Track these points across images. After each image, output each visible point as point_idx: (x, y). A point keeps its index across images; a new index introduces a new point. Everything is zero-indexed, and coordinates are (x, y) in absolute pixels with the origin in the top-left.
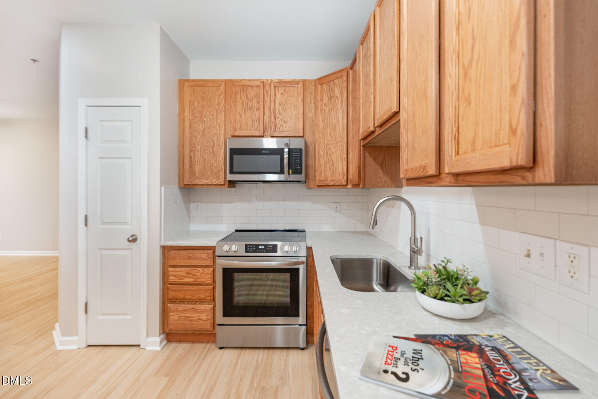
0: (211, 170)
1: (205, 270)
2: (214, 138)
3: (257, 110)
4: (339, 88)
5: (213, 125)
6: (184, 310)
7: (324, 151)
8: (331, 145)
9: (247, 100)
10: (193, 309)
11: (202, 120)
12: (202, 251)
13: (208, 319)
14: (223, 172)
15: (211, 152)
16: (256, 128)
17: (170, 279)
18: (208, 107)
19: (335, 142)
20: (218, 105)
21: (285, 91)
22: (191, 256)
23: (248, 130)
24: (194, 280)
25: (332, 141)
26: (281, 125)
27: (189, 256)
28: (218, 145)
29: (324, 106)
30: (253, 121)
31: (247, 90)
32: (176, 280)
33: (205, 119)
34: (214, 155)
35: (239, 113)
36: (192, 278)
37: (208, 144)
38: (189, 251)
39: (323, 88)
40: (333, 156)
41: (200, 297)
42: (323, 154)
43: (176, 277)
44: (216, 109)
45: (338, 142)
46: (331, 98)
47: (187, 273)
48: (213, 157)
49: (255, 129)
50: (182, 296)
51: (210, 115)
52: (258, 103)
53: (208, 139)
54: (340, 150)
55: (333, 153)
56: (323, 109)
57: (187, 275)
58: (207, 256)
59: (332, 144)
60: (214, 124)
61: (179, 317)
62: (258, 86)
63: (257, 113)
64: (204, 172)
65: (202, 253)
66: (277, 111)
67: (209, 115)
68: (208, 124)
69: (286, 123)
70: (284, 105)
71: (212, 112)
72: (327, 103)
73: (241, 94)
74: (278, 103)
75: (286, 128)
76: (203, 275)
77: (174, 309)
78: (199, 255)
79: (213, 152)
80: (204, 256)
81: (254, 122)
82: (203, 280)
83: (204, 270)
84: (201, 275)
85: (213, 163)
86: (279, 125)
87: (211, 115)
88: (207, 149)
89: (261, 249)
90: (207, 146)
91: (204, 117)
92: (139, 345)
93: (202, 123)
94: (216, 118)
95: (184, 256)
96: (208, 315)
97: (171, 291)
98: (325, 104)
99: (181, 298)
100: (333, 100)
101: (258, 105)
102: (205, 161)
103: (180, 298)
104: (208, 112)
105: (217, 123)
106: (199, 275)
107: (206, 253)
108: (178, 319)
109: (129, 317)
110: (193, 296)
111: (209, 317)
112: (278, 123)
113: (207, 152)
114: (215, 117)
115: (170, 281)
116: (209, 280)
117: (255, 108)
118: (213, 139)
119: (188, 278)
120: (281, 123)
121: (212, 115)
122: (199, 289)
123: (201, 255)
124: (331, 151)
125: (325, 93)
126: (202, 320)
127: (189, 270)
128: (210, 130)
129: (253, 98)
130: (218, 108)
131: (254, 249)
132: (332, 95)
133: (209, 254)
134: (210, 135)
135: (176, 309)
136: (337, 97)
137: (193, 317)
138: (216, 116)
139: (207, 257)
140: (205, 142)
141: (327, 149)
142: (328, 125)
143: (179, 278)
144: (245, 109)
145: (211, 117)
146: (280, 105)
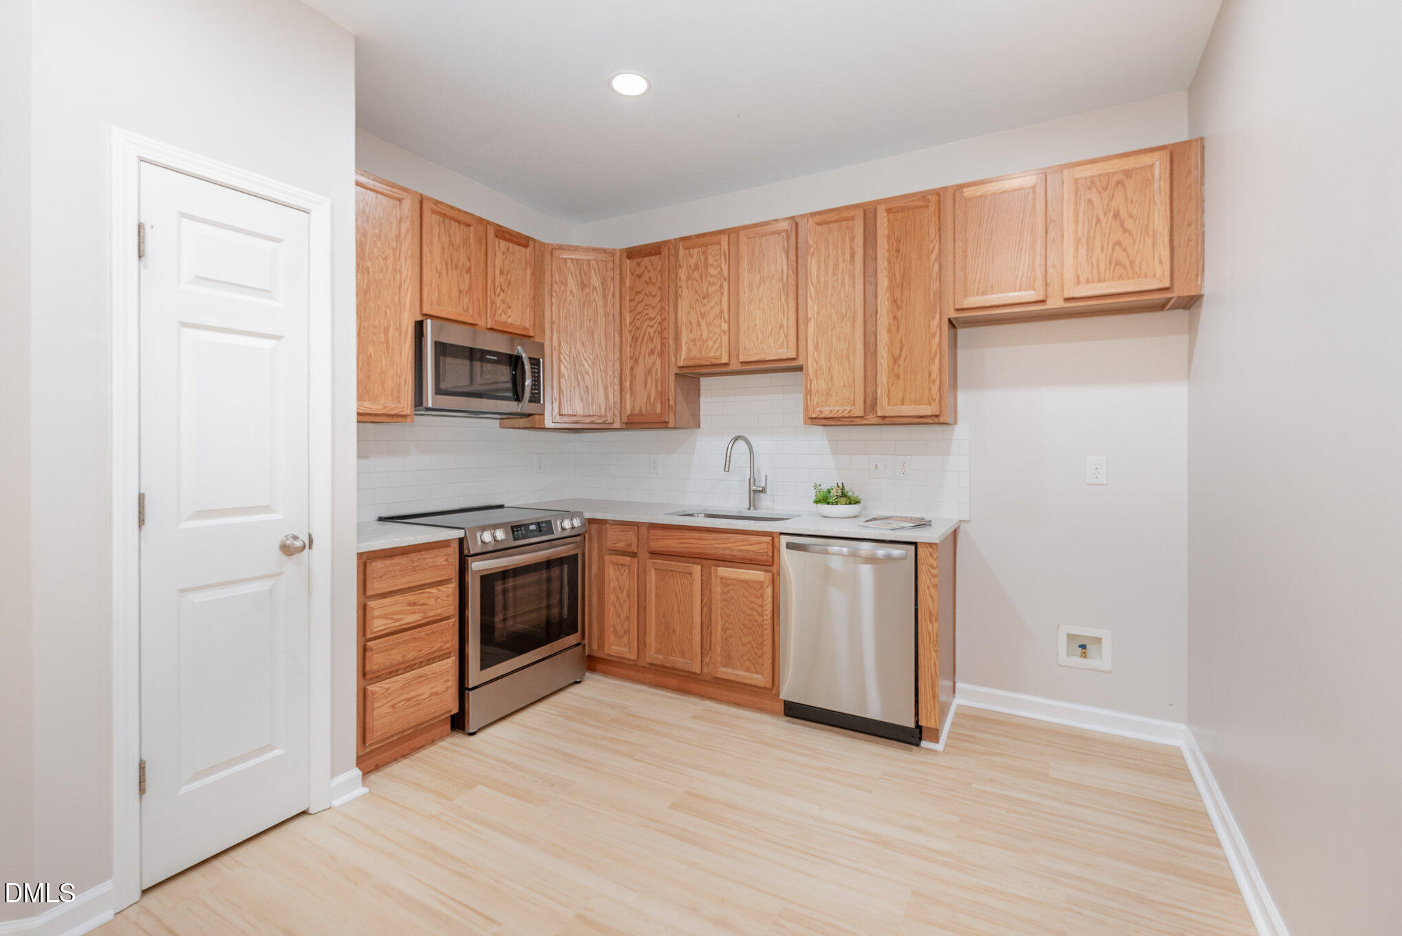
0: (383, 382)
1: (442, 588)
2: (388, 311)
3: (467, 273)
4: (598, 275)
5: (387, 281)
6: (402, 688)
7: (568, 367)
8: (583, 360)
9: (451, 247)
10: (420, 677)
11: (363, 263)
12: (436, 552)
13: (447, 689)
14: (408, 389)
15: (382, 342)
16: (465, 307)
17: (375, 626)
18: (375, 238)
19: (591, 357)
20: (397, 241)
21: (508, 250)
22: (417, 566)
23: (452, 308)
24: (422, 615)
25: (586, 355)
26: (503, 311)
27: (413, 567)
28: (399, 329)
29: (568, 294)
30: (460, 291)
31: (450, 227)
32: (387, 626)
33: (369, 264)
34: (388, 348)
35: (437, 270)
36: (420, 613)
37: (376, 324)
38: (414, 556)
39: (566, 265)
40: (587, 377)
41: (433, 647)
42: (566, 371)
43: (387, 618)
44: (393, 249)
45: (597, 357)
46: (583, 286)
47: (410, 604)
48: (386, 354)
49: (463, 309)
50: (399, 658)
51: (380, 258)
52: (469, 259)
53: (376, 312)
54: (601, 371)
55: (587, 373)
56: (566, 299)
57: (408, 608)
58: (445, 560)
59: (586, 360)
60: (389, 281)
61: (393, 706)
62: (469, 225)
63: (467, 277)
64: (367, 385)
65: (437, 556)
66: (497, 284)
67: (377, 258)
68: (376, 277)
69: (510, 308)
70: (507, 275)
71: (384, 252)
72: (574, 291)
73: (439, 231)
74: (499, 268)
75: (510, 317)
76: (439, 601)
77: (384, 691)
78: (431, 560)
79: (387, 342)
80: (441, 561)
81: (462, 294)
82: (439, 611)
83: (440, 591)
84: (436, 600)
85: (386, 365)
86: (500, 311)
87: (383, 259)
88: (374, 334)
89: (533, 531)
90: (374, 327)
91: (367, 259)
92: (304, 813)
93: (362, 271)
94: (393, 268)
95: (404, 569)
96: (447, 681)
97: (377, 653)
98: (571, 291)
99: (398, 661)
100: (586, 290)
101: (468, 263)
102: (370, 360)
103: (395, 662)
104: (375, 250)
105: (394, 279)
106: (432, 602)
107: (445, 555)
108: (390, 710)
109: (278, 752)
110: (420, 651)
111: (449, 684)
112: (498, 305)
113: (373, 340)
114: (391, 266)
115: (375, 630)
116: (449, 609)
117: (463, 267)
118: (386, 313)
119: (411, 613)
120: (503, 306)
121: (385, 259)
122: (433, 632)
123: (435, 560)
124: (583, 369)
125: (571, 273)
126: (438, 694)
127: (411, 597)
128: (380, 290)
129: (461, 245)
130: (396, 248)
131: (524, 532)
132: (586, 282)
133: (449, 555)
134: (379, 303)
135: (388, 689)
136: (595, 288)
137: (421, 694)
138: (393, 264)
139: (446, 563)
140: (369, 317)
141: (575, 365)
142: (577, 328)
143: (394, 620)
144: (446, 264)
145: (382, 263)
146: (502, 273)
